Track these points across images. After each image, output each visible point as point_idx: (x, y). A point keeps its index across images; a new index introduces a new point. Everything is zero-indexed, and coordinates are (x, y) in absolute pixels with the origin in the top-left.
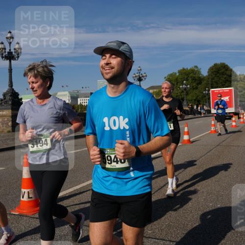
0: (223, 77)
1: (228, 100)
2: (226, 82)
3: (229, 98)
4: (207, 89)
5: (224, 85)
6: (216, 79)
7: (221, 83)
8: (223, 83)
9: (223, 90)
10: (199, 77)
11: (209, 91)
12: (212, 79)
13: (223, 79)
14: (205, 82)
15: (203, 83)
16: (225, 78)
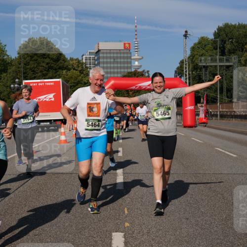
0: (43, 62)
1: (53, 99)
2: (48, 71)
3: (54, 96)
4: (17, 80)
5: (47, 74)
6: (32, 65)
7: (41, 71)
8: (45, 72)
9: (45, 82)
10: (3, 60)
11: (20, 83)
12: (26, 64)
13: (44, 65)
14: (13, 68)
15: (9, 71)
16: (47, 64)
